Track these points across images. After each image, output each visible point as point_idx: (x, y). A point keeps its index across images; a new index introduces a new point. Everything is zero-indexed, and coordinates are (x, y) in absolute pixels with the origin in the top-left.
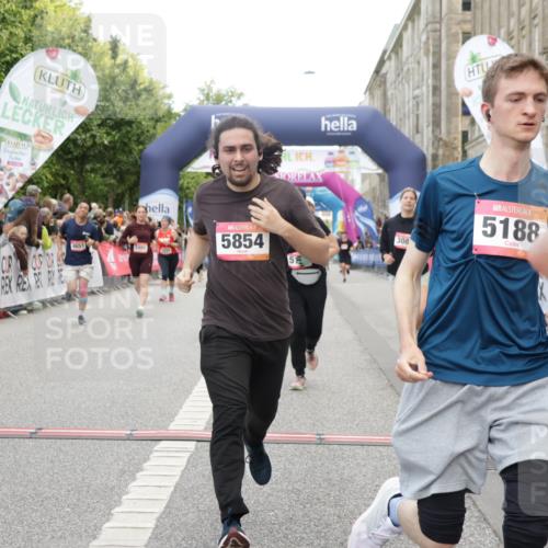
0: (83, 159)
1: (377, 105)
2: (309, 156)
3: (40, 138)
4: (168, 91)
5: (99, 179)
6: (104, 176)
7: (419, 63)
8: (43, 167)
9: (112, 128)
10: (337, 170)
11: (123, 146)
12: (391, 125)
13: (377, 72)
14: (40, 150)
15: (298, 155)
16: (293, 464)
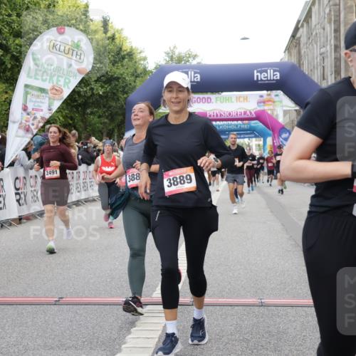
0: (85, 105)
1: (294, 60)
2: (246, 99)
3: (54, 91)
4: (143, 55)
5: (96, 119)
6: (99, 117)
7: (324, 29)
8: (57, 112)
9: (105, 82)
10: (266, 108)
11: (113, 95)
12: (304, 74)
13: (293, 36)
14: (54, 100)
15: (238, 99)
16: (243, 321)
